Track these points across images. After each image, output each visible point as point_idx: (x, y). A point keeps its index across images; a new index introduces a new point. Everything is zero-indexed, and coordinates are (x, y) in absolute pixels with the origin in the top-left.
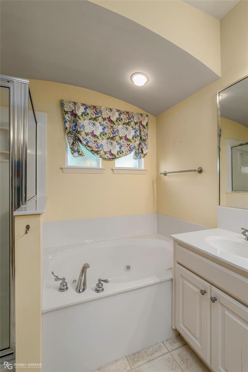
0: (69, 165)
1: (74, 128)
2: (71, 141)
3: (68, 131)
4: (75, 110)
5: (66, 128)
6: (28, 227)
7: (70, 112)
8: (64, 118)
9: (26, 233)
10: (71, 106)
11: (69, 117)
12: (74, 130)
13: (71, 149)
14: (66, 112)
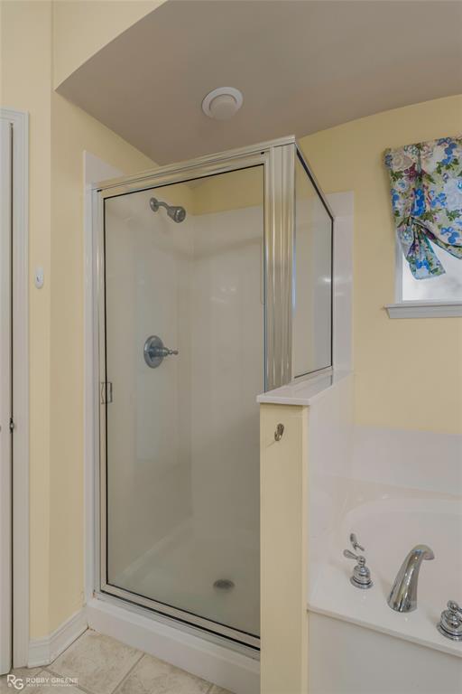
0: (404, 299)
1: (416, 209)
2: (410, 241)
3: (400, 219)
4: (420, 163)
5: (397, 214)
6: (281, 429)
7: (406, 171)
8: (392, 191)
9: (277, 439)
10: (410, 156)
11: (403, 185)
12: (416, 214)
13: (410, 259)
14: (396, 176)
